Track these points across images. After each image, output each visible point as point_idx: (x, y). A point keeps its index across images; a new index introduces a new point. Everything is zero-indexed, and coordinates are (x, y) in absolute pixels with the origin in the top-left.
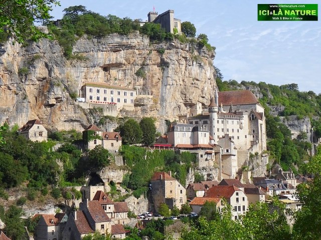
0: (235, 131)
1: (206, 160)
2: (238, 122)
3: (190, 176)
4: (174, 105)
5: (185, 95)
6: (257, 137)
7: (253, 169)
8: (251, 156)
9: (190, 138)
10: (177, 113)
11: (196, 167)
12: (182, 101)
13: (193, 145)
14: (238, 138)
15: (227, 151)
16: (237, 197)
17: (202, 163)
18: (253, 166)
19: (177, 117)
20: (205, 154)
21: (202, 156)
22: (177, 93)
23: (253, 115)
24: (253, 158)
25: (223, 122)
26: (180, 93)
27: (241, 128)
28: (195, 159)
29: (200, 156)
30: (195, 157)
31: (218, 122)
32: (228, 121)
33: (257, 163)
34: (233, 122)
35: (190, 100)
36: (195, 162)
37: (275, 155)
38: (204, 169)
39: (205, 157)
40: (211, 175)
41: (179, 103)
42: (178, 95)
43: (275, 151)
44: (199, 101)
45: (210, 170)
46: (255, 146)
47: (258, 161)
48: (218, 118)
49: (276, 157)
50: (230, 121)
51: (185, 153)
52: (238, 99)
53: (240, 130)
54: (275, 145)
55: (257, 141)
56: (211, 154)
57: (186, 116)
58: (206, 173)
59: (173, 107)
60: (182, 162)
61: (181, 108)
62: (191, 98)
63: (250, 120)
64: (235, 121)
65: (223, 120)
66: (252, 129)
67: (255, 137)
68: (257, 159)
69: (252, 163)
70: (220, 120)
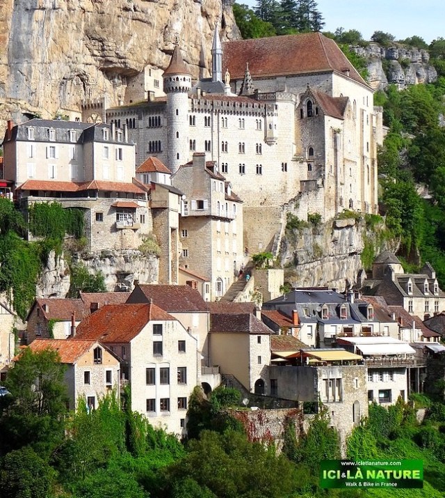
0: (250, 149)
1: (115, 229)
2: (259, 123)
3: (50, 277)
4: (60, 69)
5: (101, 41)
6: (320, 169)
7: (296, 262)
8: (293, 224)
9: (73, 161)
10: (74, 95)
11: (79, 250)
12: (90, 59)
13: (80, 184)
14: (259, 170)
15: (200, 204)
16: (158, 338)
17: (100, 239)
18: (295, 255)
19: (75, 108)
20: (110, 212)
21: (99, 216)
22: (71, 36)
23: (309, 104)
24: (297, 232)
25: (208, 122)
26: (82, 35)
27: (269, 141)
28: (77, 224)
29: (93, 217)
30: (80, 220)
31: (192, 121)
32: (225, 121)
33: (316, 247)
34: (242, 122)
35: (120, 58)
36: (78, 235)
37: (400, 230)
38: (105, 255)
39: (110, 219)
40: (127, 274)
41: (82, 67)
42: (76, 42)
43: (402, 217)
44: (155, 61)
45: (126, 261)
46: (311, 194)
47: (319, 240)
48: (193, 110)
49: (405, 235)
50: (233, 119)
51: (44, 206)
52: (282, 61)
53: (265, 146)
54: (404, 200)
55: (319, 182)
56: (132, 210)
57: (100, 106)
58: (114, 270)
59: (56, 77)
60: (34, 235)
61: (91, 82)
62: (122, 50)
63: (302, 117)
64: (251, 121)
65: (208, 115)
66: (306, 145)
67: (313, 168)
68: (316, 233)
69: (294, 245)
70: (200, 117)
